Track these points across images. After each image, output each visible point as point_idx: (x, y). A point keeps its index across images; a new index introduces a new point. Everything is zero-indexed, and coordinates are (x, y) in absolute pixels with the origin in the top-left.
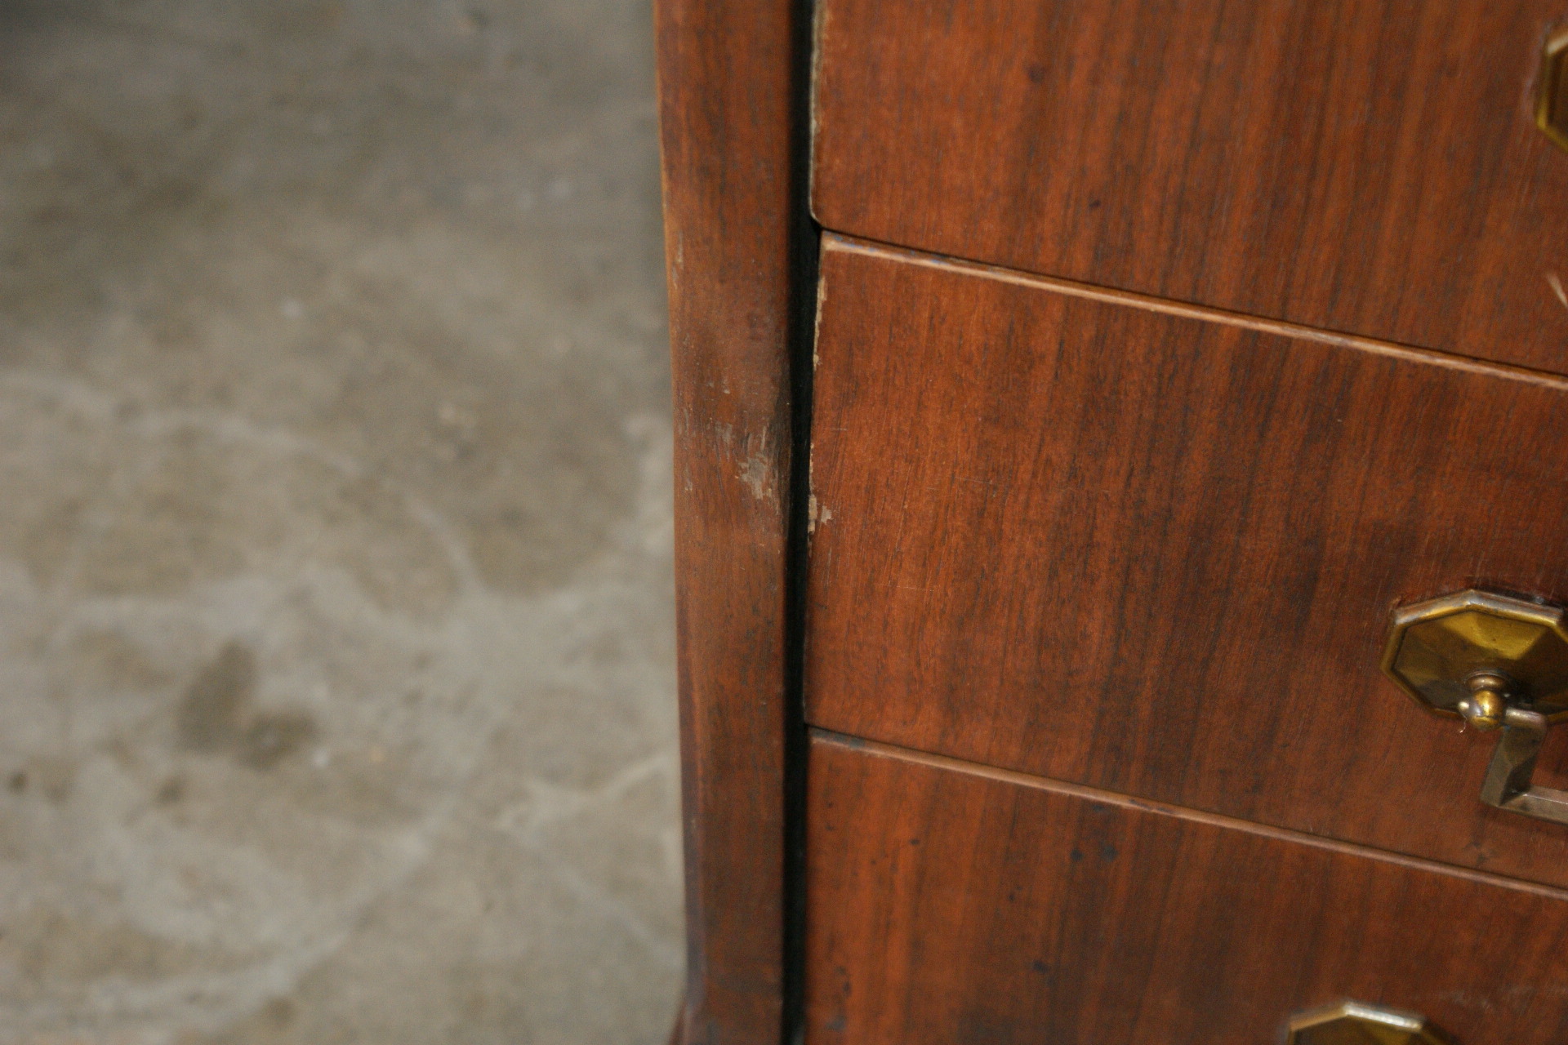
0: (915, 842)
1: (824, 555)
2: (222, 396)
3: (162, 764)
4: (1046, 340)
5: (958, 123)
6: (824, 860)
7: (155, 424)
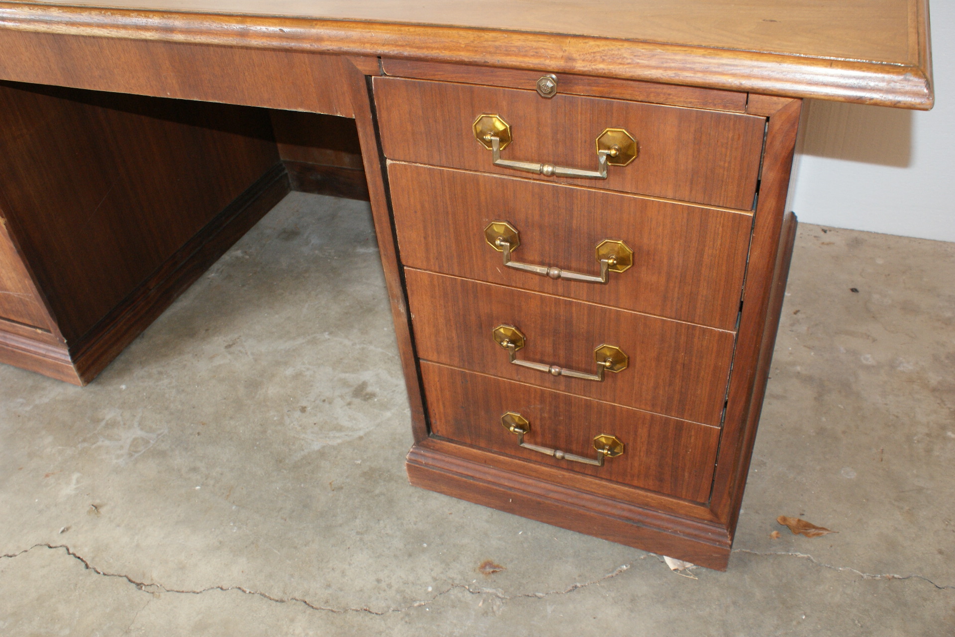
0: (438, 381)
1: (414, 323)
2: (371, 343)
3: (348, 399)
4: (436, 283)
5: (417, 247)
6: (426, 386)
7: (358, 346)
